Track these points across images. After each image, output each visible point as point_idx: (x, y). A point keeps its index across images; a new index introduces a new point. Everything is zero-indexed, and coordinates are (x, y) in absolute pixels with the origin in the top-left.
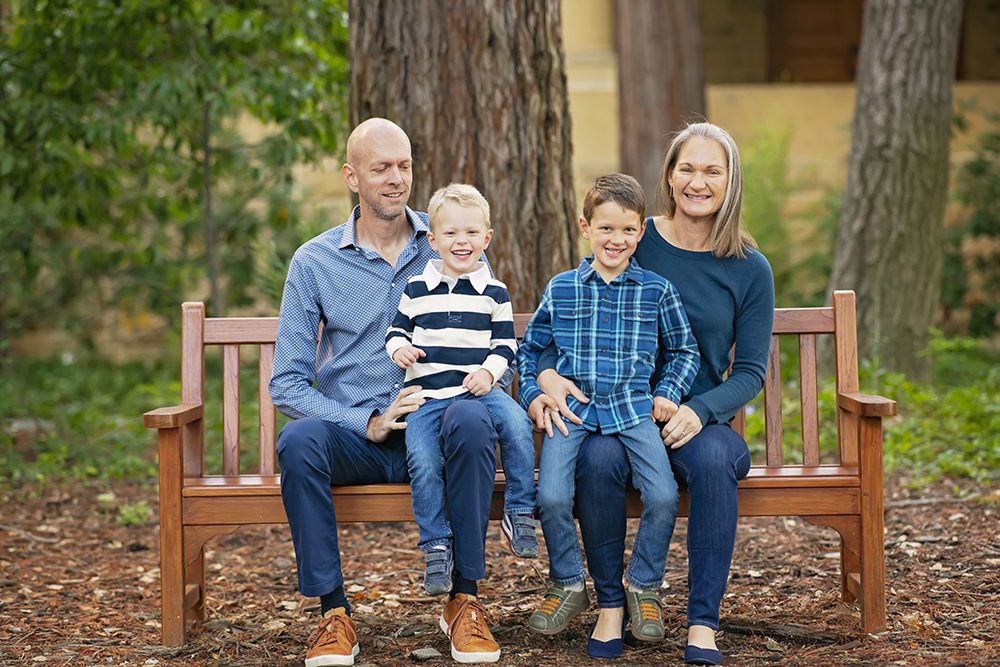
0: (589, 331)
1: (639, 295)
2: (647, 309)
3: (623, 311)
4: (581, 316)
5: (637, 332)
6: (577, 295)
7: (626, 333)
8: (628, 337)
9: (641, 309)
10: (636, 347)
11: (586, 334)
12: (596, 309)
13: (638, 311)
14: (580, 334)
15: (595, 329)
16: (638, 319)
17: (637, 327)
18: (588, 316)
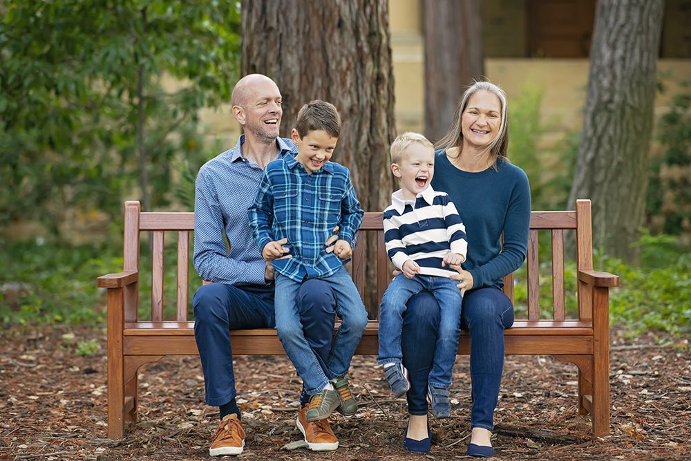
0: (296, 206)
1: (330, 182)
2: (335, 193)
3: (320, 193)
4: (289, 196)
5: (328, 209)
6: (286, 180)
7: (321, 210)
8: (322, 212)
9: (332, 192)
10: (326, 219)
11: (294, 208)
12: (300, 190)
13: (329, 194)
14: (290, 209)
15: (300, 205)
16: (329, 200)
17: (328, 206)
18: (294, 195)
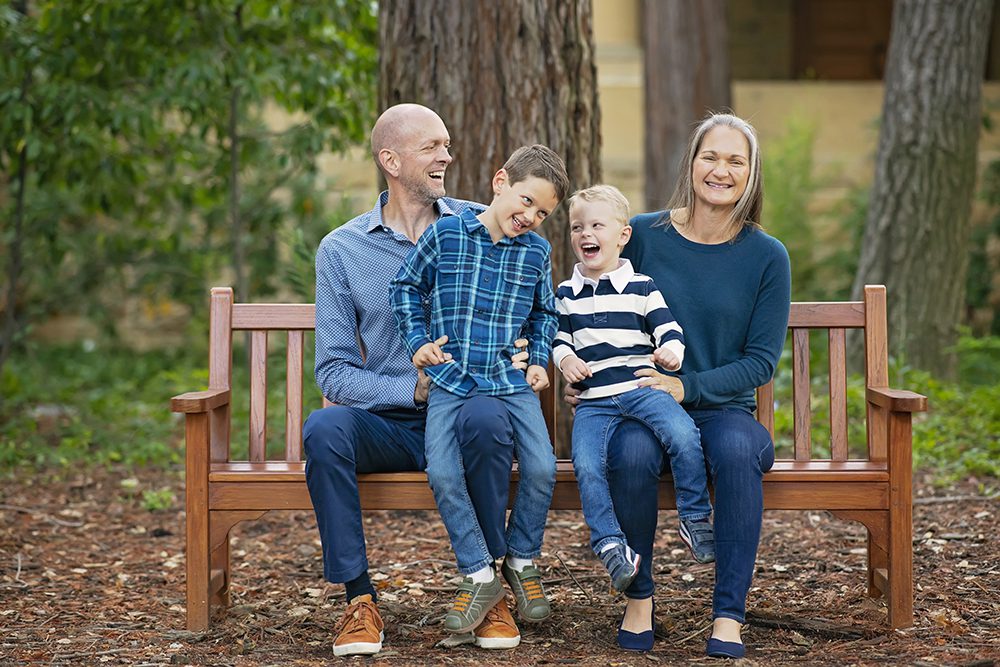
0: (469, 287)
1: (522, 256)
2: (528, 273)
3: (505, 271)
4: (462, 271)
5: (515, 295)
6: (461, 247)
7: (505, 296)
8: (506, 300)
9: (523, 272)
10: (511, 310)
11: (466, 290)
12: (478, 265)
13: (520, 274)
14: (460, 289)
15: (475, 286)
16: (519, 282)
17: (516, 291)
18: (469, 271)
